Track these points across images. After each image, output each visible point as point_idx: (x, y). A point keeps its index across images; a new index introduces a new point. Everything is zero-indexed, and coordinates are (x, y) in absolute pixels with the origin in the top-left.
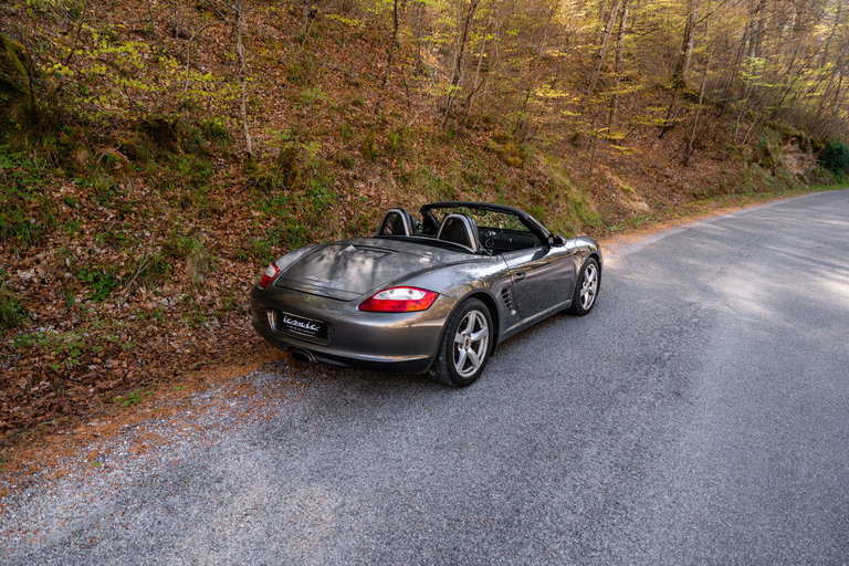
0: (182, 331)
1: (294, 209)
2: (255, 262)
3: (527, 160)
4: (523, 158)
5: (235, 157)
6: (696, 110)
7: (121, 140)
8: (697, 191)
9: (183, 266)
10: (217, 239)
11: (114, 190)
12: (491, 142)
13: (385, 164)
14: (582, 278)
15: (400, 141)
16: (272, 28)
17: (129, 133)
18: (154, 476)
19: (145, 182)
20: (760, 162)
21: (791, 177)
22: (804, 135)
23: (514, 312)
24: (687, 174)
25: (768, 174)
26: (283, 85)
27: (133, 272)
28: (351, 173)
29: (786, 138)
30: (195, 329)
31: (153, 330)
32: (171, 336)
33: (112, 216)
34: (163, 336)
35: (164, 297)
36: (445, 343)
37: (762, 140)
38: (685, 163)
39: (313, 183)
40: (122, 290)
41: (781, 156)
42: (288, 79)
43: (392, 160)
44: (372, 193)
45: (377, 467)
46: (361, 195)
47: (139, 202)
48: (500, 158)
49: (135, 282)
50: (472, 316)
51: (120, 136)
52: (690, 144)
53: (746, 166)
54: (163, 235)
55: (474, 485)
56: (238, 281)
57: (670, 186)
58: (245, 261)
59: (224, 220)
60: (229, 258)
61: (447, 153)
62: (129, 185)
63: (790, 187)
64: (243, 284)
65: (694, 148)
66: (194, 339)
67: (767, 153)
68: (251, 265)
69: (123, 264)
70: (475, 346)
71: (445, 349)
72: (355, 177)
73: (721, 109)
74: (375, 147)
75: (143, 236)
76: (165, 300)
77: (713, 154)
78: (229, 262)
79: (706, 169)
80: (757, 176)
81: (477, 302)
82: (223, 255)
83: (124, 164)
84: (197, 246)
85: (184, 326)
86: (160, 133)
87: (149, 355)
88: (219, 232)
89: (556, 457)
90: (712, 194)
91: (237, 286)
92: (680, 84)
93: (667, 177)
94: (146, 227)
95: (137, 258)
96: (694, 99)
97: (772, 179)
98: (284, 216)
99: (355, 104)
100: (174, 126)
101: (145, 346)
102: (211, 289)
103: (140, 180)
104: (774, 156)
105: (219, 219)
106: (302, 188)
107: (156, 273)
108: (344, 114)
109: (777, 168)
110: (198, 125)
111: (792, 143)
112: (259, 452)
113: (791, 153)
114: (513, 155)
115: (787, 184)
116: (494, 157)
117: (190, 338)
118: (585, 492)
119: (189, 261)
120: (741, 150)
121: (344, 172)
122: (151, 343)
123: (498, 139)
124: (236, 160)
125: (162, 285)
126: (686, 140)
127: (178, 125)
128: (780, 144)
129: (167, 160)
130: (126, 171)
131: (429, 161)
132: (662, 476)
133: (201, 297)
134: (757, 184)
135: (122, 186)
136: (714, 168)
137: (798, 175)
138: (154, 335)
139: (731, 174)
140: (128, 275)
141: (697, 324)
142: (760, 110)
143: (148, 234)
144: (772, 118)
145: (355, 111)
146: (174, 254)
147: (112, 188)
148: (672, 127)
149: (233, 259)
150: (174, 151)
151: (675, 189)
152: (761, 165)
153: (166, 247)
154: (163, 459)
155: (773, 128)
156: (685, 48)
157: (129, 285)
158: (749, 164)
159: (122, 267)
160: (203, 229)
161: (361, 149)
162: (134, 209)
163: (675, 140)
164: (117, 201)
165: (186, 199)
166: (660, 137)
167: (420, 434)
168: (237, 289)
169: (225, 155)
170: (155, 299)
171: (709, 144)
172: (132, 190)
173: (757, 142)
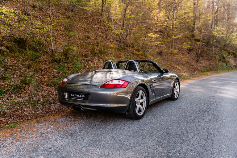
0: (28, 109)
1: (69, 69)
2: (55, 87)
3: (147, 57)
4: (145, 57)
5: (47, 52)
6: (200, 44)
7: (6, 44)
8: (203, 70)
9: (28, 87)
10: (41, 79)
11: (4, 61)
12: (134, 51)
13: (99, 57)
14: (174, 87)
15: (104, 49)
16: (59, 14)
17: (9, 42)
18: (24, 148)
19: (15, 59)
20: (222, 61)
21: (232, 66)
22: (235, 52)
23: (154, 94)
24: (199, 65)
25: (225, 65)
26: (63, 31)
27: (10, 89)
28: (88, 59)
29: (229, 53)
30: (33, 108)
31: (17, 109)
32: (24, 110)
33: (2, 70)
34: (21, 110)
35: (21, 98)
36: (132, 101)
37: (222, 54)
38: (197, 61)
39: (75, 61)
40: (5, 95)
41: (228, 59)
42: (65, 29)
43: (101, 55)
44: (95, 65)
45: (112, 142)
46: (91, 66)
47: (13, 65)
48: (137, 56)
49: (10, 92)
50: (141, 92)
51: (6, 43)
52: (199, 55)
53: (218, 62)
54: (21, 77)
55: (151, 146)
56: (49, 93)
57: (193, 68)
58: (51, 86)
59: (43, 73)
60: (45, 85)
61: (120, 54)
62: (9, 60)
63: (233, 69)
64: (51, 94)
65: (200, 56)
66: (33, 111)
67: (224, 58)
68: (54, 88)
69: (6, 86)
70: (142, 104)
71: (132, 103)
72: (89, 60)
73: (208, 44)
74: (95, 51)
75: (14, 77)
76: (21, 99)
77: (207, 58)
78: (45, 86)
79: (204, 63)
80: (221, 65)
81: (142, 88)
82: (43, 84)
83: (7, 53)
84: (33, 81)
85: (29, 107)
86: (21, 43)
87: (16, 116)
88: (42, 76)
89: (179, 137)
90: (208, 71)
91: (48, 95)
92: (193, 36)
93: (192, 65)
94: (15, 74)
95: (12, 84)
96: (199, 41)
97: (226, 66)
98: (65, 71)
99: (88, 38)
100: (26, 41)
101: (14, 113)
102: (39, 95)
103: (13, 58)
104: (226, 59)
105: (41, 72)
106: (71, 62)
107: (18, 89)
108: (84, 40)
109: (228, 63)
110: (34, 42)
111: (231, 55)
112: (65, 140)
113: (231, 58)
114: (142, 56)
115: (231, 68)
116: (136, 56)
117: (31, 111)
118: (193, 146)
119: (31, 85)
120: (215, 57)
121: (85, 59)
122: (17, 113)
123: (137, 50)
124: (47, 53)
125: (20, 94)
126: (197, 54)
127: (27, 41)
128: (227, 55)
129: (23, 52)
130: (8, 55)
131: (114, 56)
132: (220, 141)
133: (35, 98)
134: (222, 68)
135: (6, 60)
136: (207, 63)
137: (234, 65)
138: (18, 110)
139: (213, 65)
140: (8, 89)
141: (215, 102)
142: (220, 44)
143: (15, 76)
144: (224, 47)
145: (88, 40)
146: (25, 83)
147: (3, 60)
148: (192, 50)
149: (47, 85)
150: (25, 49)
151: (195, 69)
152: (222, 62)
153: (22, 81)
154: (27, 143)
155: (225, 50)
156: (194, 24)
157: (8, 93)
158: (219, 61)
159: (6, 87)
160: (36, 75)
161: (90, 52)
162: (10, 67)
163: (193, 54)
164: (4, 65)
165: (30, 65)
166: (189, 53)
167: (126, 133)
168: (49, 96)
169: (43, 52)
170: (18, 98)
171: (205, 55)
172: (10, 61)
173: (220, 54)
